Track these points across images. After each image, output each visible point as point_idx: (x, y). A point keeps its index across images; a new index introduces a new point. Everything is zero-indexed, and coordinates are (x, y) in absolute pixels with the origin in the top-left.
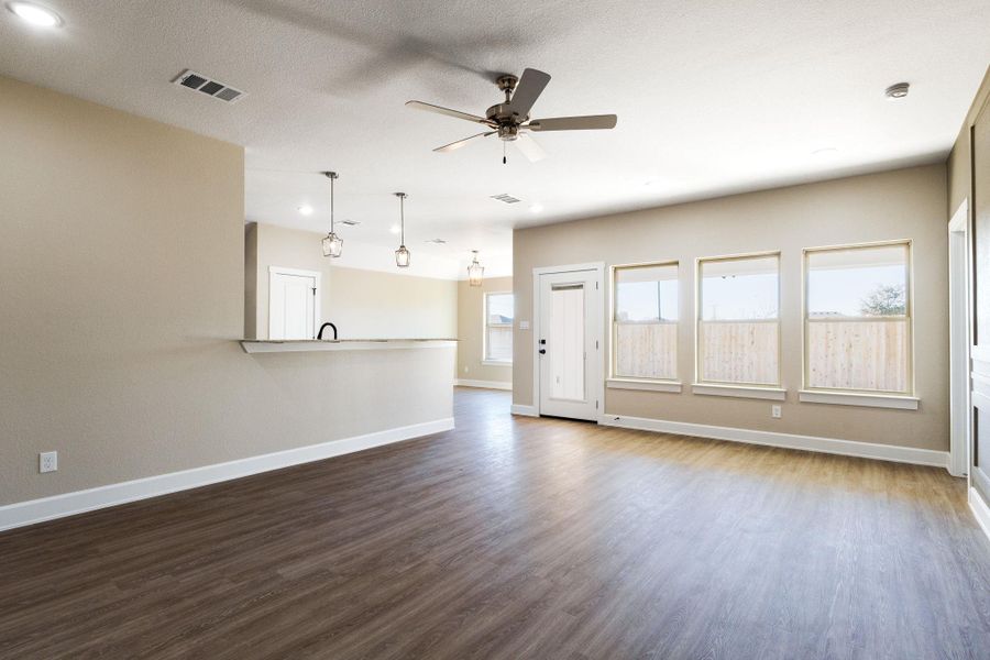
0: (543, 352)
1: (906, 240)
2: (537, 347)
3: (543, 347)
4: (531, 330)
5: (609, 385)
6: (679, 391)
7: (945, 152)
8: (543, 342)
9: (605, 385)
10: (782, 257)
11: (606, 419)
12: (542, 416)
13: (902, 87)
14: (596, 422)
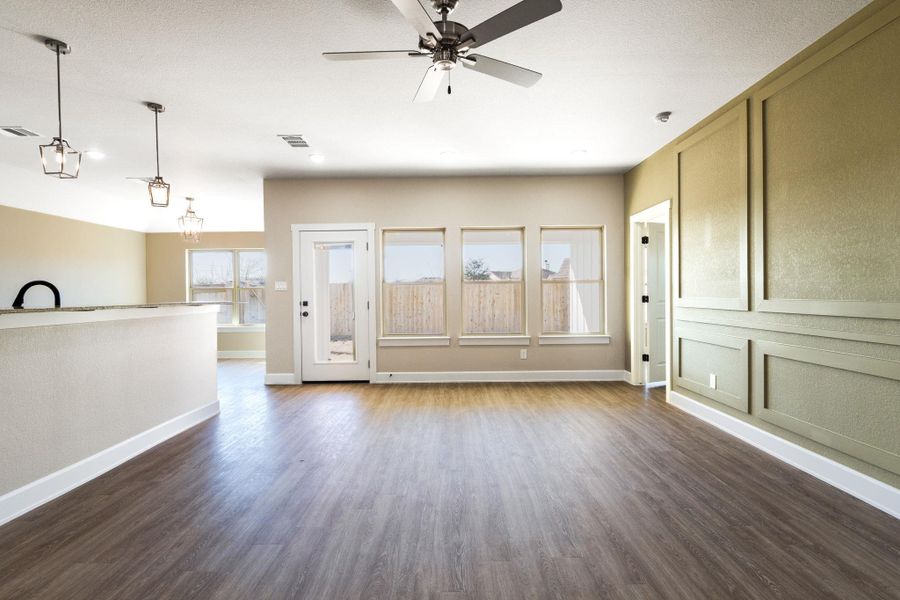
0: (305, 314)
1: (600, 225)
2: (297, 309)
3: (305, 309)
4: (290, 291)
5: (381, 344)
6: (448, 344)
7: (627, 168)
8: (305, 304)
9: (377, 344)
10: (526, 231)
11: (382, 377)
12: (305, 383)
13: (666, 115)
14: (368, 382)
